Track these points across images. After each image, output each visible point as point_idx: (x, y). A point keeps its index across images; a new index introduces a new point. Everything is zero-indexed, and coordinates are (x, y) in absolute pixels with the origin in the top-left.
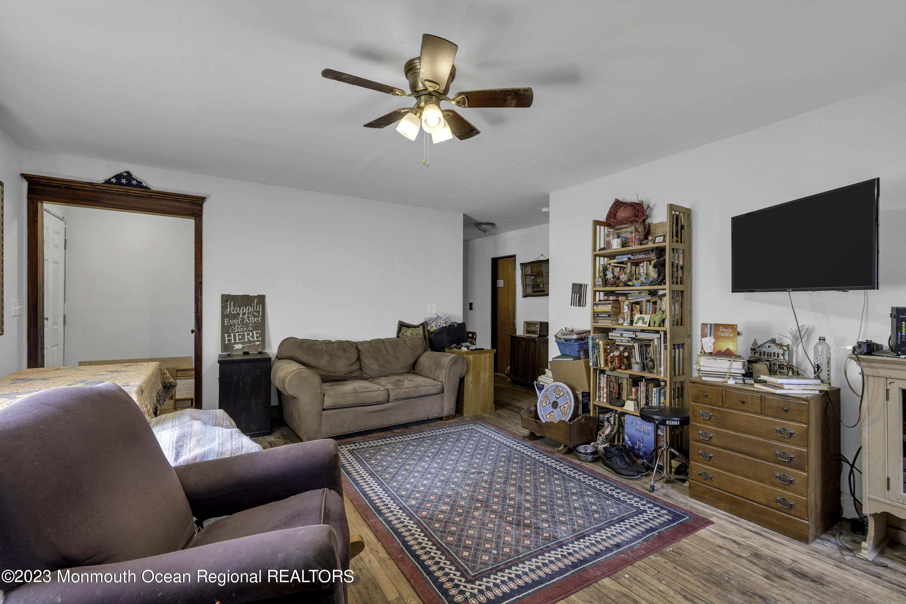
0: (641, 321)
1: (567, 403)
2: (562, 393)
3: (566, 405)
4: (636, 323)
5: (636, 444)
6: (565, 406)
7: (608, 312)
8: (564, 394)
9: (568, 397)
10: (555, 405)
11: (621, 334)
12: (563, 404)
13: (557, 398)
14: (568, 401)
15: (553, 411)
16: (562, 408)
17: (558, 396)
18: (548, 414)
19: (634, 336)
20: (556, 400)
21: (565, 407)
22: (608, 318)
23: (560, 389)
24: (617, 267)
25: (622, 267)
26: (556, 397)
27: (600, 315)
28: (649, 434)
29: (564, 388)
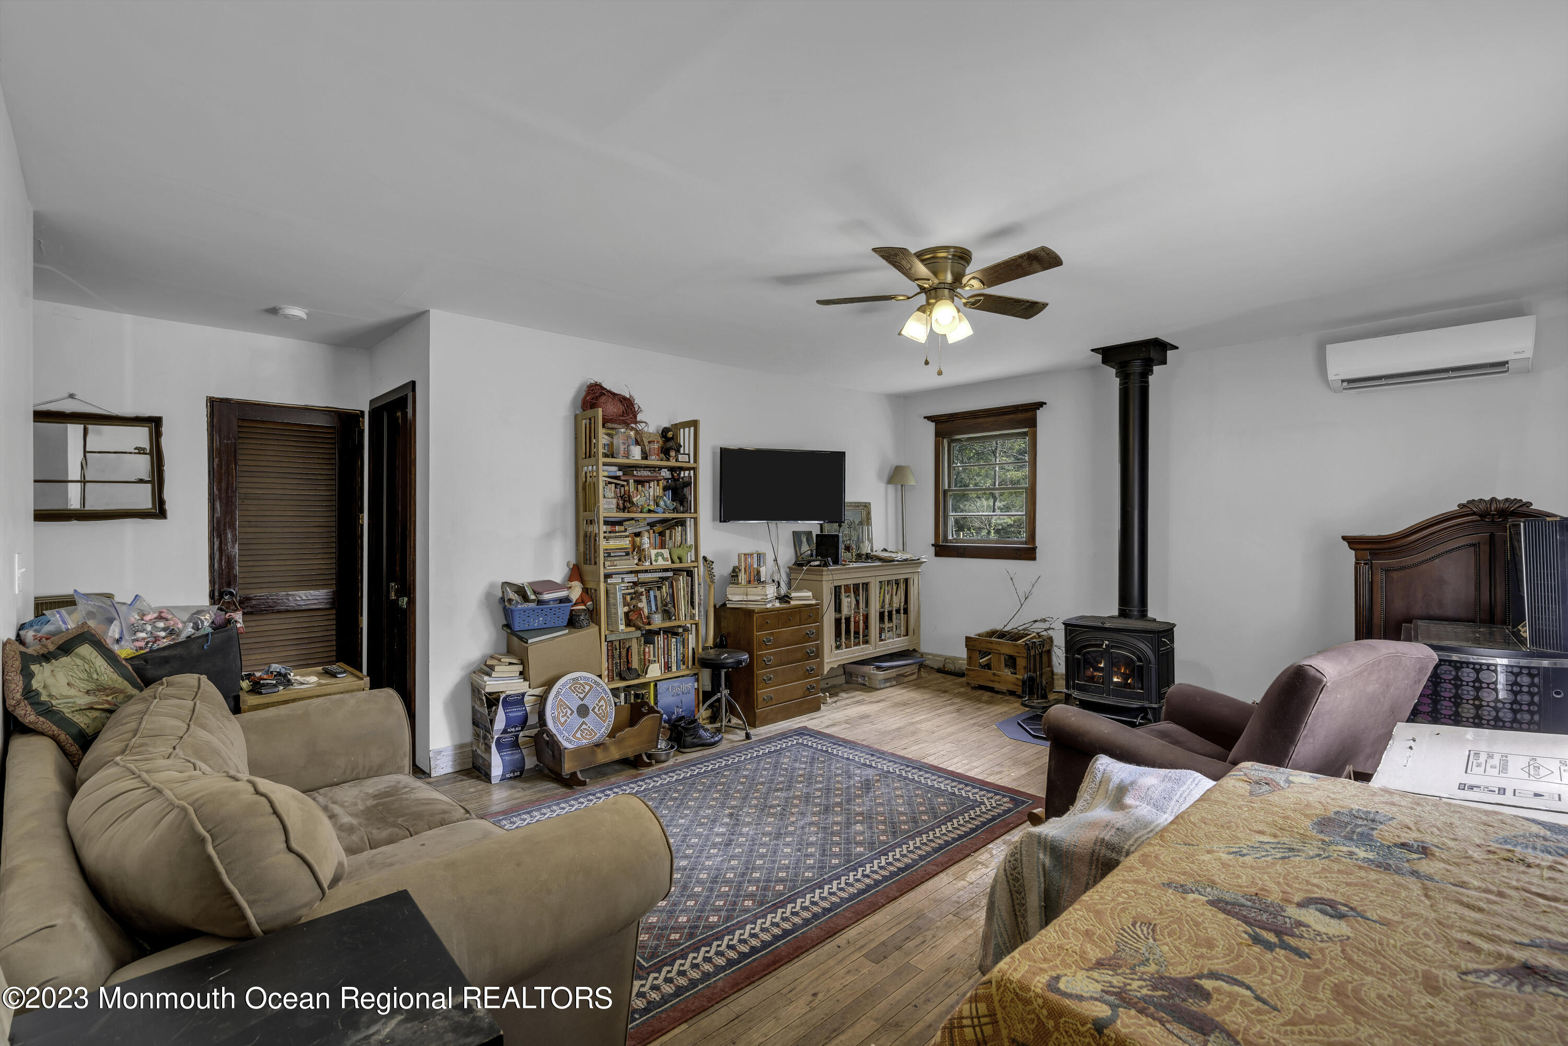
0: (660, 558)
1: (602, 698)
2: (587, 688)
3: (602, 703)
4: (656, 561)
5: (674, 713)
6: (600, 704)
7: (627, 548)
8: (591, 687)
9: (599, 689)
10: (583, 711)
11: (622, 578)
12: (597, 702)
13: (582, 699)
14: (603, 694)
15: (584, 723)
16: (596, 710)
17: (582, 696)
18: (576, 732)
19: (635, 579)
20: (582, 703)
21: (602, 706)
22: (626, 557)
23: (582, 682)
24: (610, 483)
25: (618, 484)
26: (579, 697)
27: (612, 554)
28: (689, 693)
29: (588, 679)
